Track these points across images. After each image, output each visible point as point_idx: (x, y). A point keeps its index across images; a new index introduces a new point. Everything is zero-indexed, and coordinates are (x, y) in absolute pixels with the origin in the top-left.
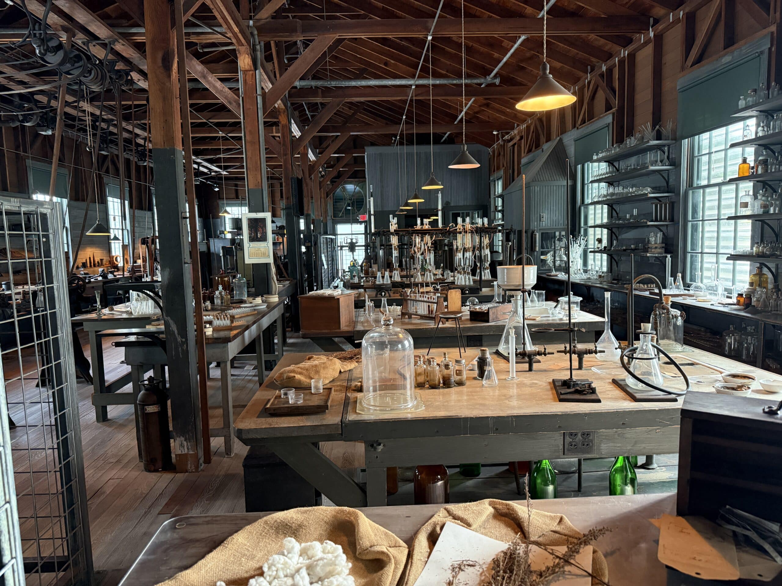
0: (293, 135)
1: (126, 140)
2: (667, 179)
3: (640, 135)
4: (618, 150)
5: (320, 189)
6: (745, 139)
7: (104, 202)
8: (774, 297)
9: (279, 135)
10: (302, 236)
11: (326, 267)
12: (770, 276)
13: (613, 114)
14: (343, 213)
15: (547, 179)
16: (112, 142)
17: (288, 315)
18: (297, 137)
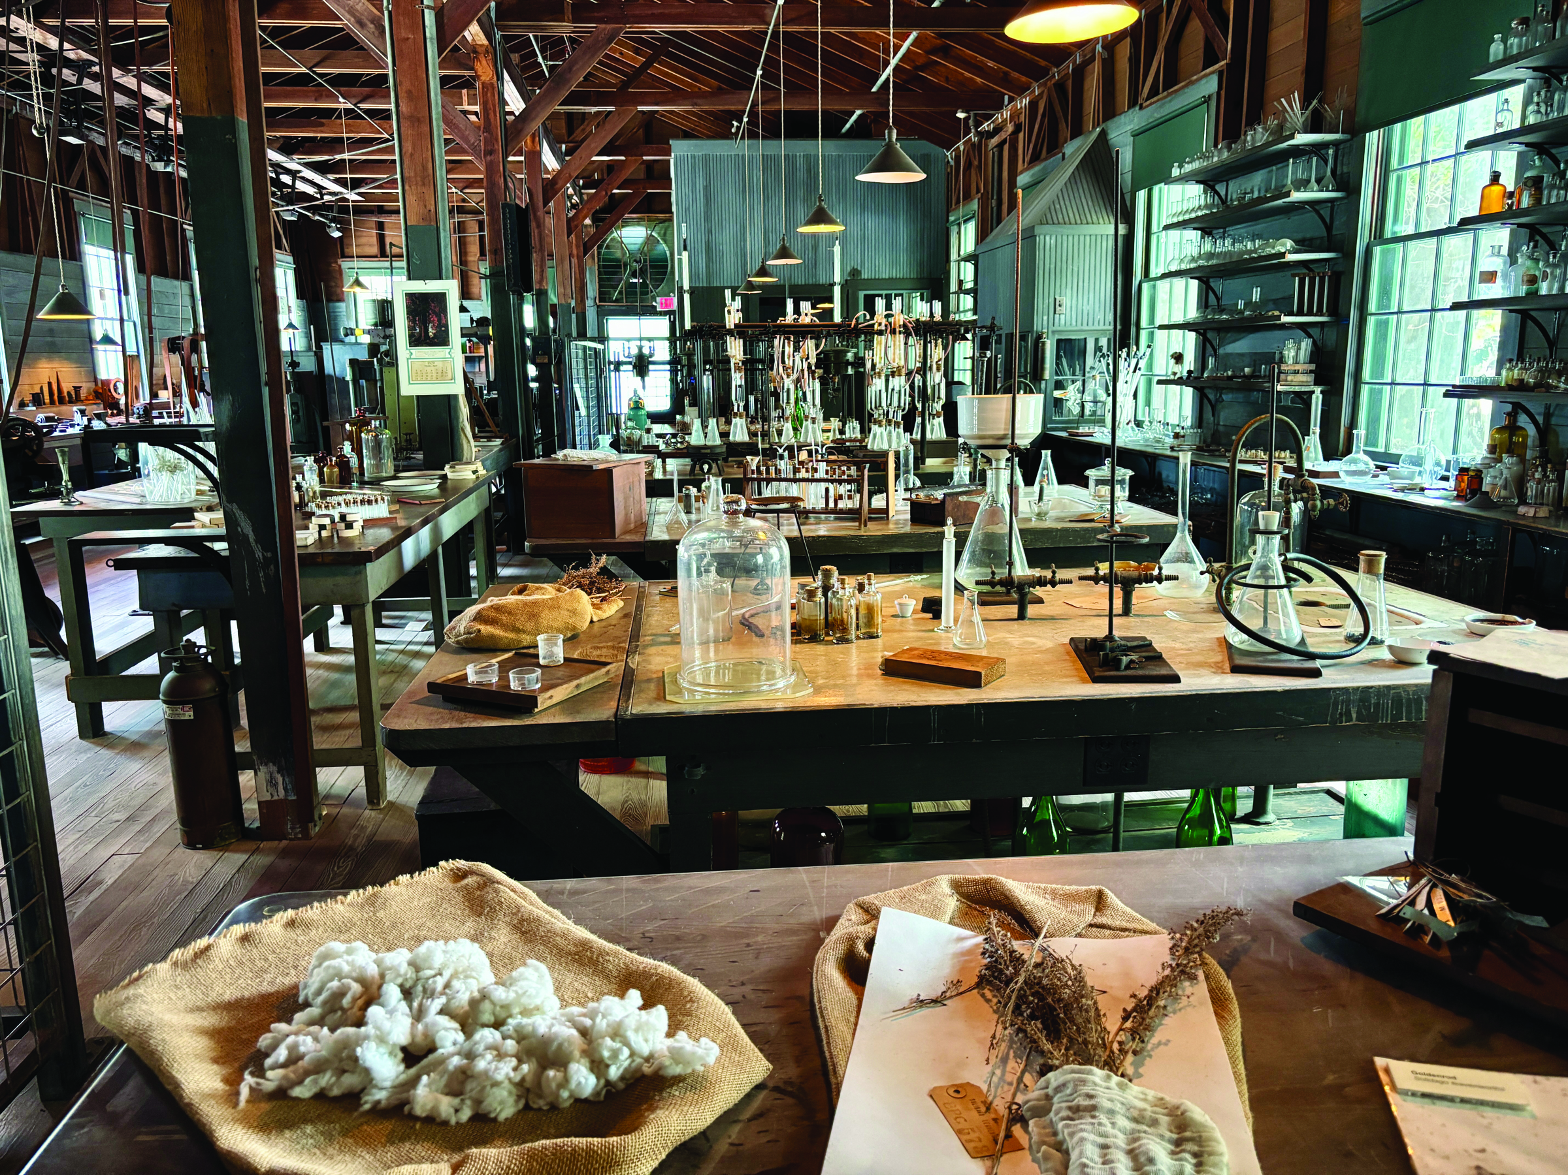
0: (507, 109)
1: (122, 112)
2: (1328, 220)
3: (1276, 122)
4: (1225, 154)
5: (569, 235)
6: (1499, 131)
7: (74, 254)
8: (1537, 476)
9: (476, 108)
10: (528, 342)
11: (583, 412)
12: (1531, 430)
13: (1220, 73)
14: (621, 292)
15: (1073, 221)
16: (91, 116)
17: (499, 515)
18: (517, 113)
